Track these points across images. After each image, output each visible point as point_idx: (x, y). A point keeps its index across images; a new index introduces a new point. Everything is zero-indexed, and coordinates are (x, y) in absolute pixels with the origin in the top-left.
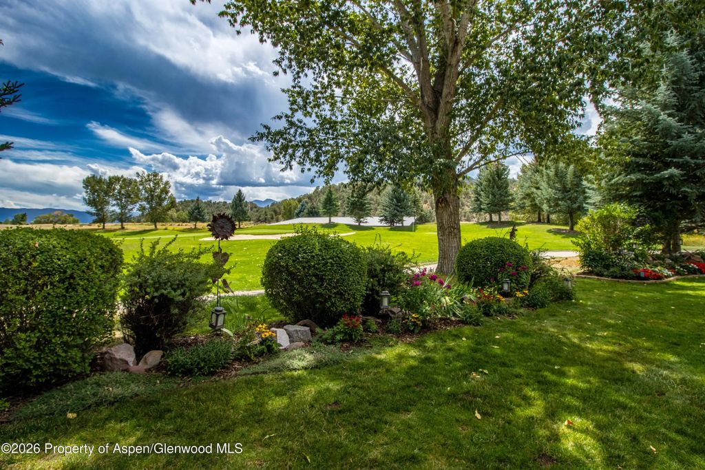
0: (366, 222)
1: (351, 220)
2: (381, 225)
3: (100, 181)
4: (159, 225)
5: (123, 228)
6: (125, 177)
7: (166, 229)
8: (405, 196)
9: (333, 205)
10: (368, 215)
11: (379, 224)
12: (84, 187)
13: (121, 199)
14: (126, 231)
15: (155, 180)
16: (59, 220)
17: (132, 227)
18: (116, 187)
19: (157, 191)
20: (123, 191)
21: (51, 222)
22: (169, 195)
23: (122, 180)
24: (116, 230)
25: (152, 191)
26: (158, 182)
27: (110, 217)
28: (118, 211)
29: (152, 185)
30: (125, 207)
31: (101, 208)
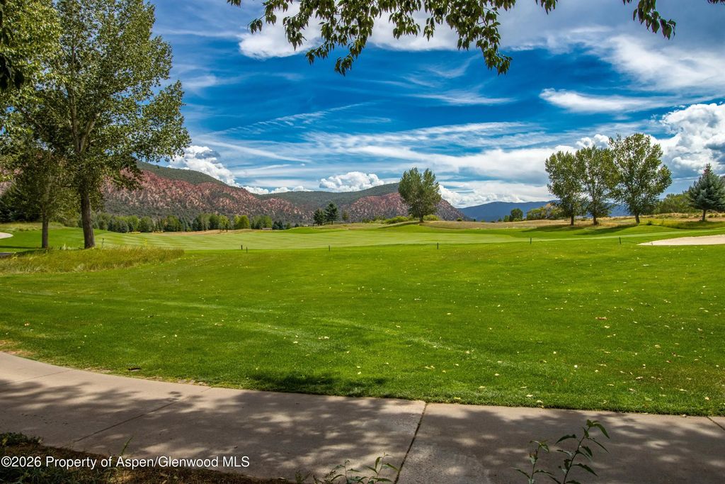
3: (567, 159)
4: (644, 219)
5: (596, 223)
6: (597, 146)
7: (650, 224)
12: (546, 170)
13: (592, 182)
14: (599, 228)
15: (638, 146)
16: (551, 215)
17: (605, 222)
18: (587, 164)
19: (640, 164)
20: (596, 170)
21: (543, 218)
22: (659, 168)
23: (593, 153)
24: (586, 226)
25: (632, 164)
26: (642, 149)
27: (579, 208)
28: (590, 199)
29: (632, 155)
30: (600, 193)
31: (569, 197)
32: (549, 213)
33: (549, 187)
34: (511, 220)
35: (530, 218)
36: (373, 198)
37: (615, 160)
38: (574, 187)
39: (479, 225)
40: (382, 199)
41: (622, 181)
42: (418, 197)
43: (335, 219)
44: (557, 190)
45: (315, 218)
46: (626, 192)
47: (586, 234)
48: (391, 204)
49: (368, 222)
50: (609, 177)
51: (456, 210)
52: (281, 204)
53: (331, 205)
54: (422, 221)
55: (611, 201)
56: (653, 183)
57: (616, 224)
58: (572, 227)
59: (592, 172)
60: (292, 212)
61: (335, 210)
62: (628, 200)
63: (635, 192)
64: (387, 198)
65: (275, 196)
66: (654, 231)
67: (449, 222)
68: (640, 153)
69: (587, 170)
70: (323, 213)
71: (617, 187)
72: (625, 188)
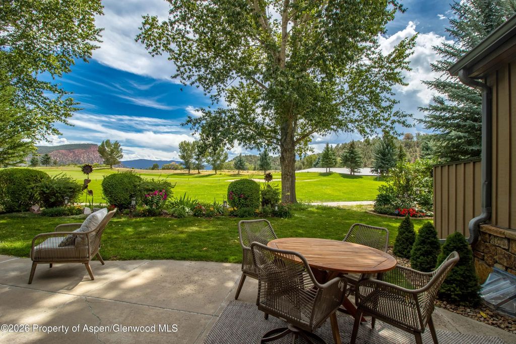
0: (359, 172)
1: (346, 171)
2: (373, 174)
4: (218, 172)
5: (199, 173)
7: (221, 174)
8: (389, 151)
9: (330, 158)
10: (359, 166)
11: (371, 174)
14: (201, 175)
16: (174, 168)
17: (204, 172)
21: (170, 169)
24: (195, 174)
27: (192, 166)
28: (197, 162)
30: (201, 160)
31: (188, 161)
32: (173, 167)
33: (179, 156)
34: (153, 169)
35: (164, 169)
36: (63, 151)
38: (190, 157)
40: (71, 152)
42: (110, 155)
43: (49, 164)
44: (183, 157)
45: (32, 162)
46: (212, 161)
47: (196, 177)
48: (76, 156)
53: (46, 155)
54: (111, 168)
55: (206, 164)
56: (222, 158)
57: (208, 174)
58: (189, 174)
61: (50, 158)
62: (213, 164)
63: (215, 161)
64: (74, 152)
66: (222, 177)
70: (39, 160)
71: (208, 158)
72: (212, 159)
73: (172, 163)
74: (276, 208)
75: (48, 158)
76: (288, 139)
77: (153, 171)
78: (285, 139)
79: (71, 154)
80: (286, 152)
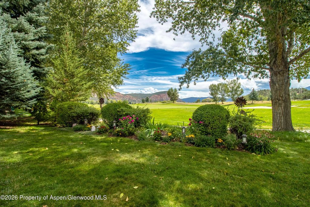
3: (215, 86)
6: (223, 83)
12: (209, 89)
13: (222, 92)
14: (224, 105)
15: (234, 83)
16: (209, 101)
17: (226, 103)
18: (220, 87)
19: (235, 87)
20: (223, 89)
21: (206, 102)
22: (240, 89)
23: (222, 84)
24: (220, 104)
25: (233, 88)
26: (236, 84)
27: (218, 99)
28: (221, 97)
29: (233, 85)
30: (224, 95)
31: (215, 96)
32: (208, 101)
33: (209, 93)
34: (197, 102)
35: (203, 102)
36: (156, 95)
37: (228, 86)
38: (217, 93)
39: (190, 104)
41: (230, 92)
42: (173, 96)
43: (148, 102)
44: (212, 94)
45: (142, 101)
46: (231, 95)
49: (156, 102)
50: (226, 91)
51: (180, 99)
52: (130, 97)
54: (174, 102)
55: (227, 98)
56: (239, 93)
57: (229, 104)
59: (221, 90)
60: (133, 99)
62: (232, 97)
63: (234, 95)
64: (160, 95)
65: (128, 94)
67: (181, 103)
68: (235, 84)
69: (220, 89)
70: (145, 100)
71: (228, 94)
72: (231, 94)
73: (208, 98)
74: (244, 140)
75: (148, 99)
76: (279, 61)
77: (198, 103)
78: (275, 61)
79: (159, 97)
80: (276, 75)
